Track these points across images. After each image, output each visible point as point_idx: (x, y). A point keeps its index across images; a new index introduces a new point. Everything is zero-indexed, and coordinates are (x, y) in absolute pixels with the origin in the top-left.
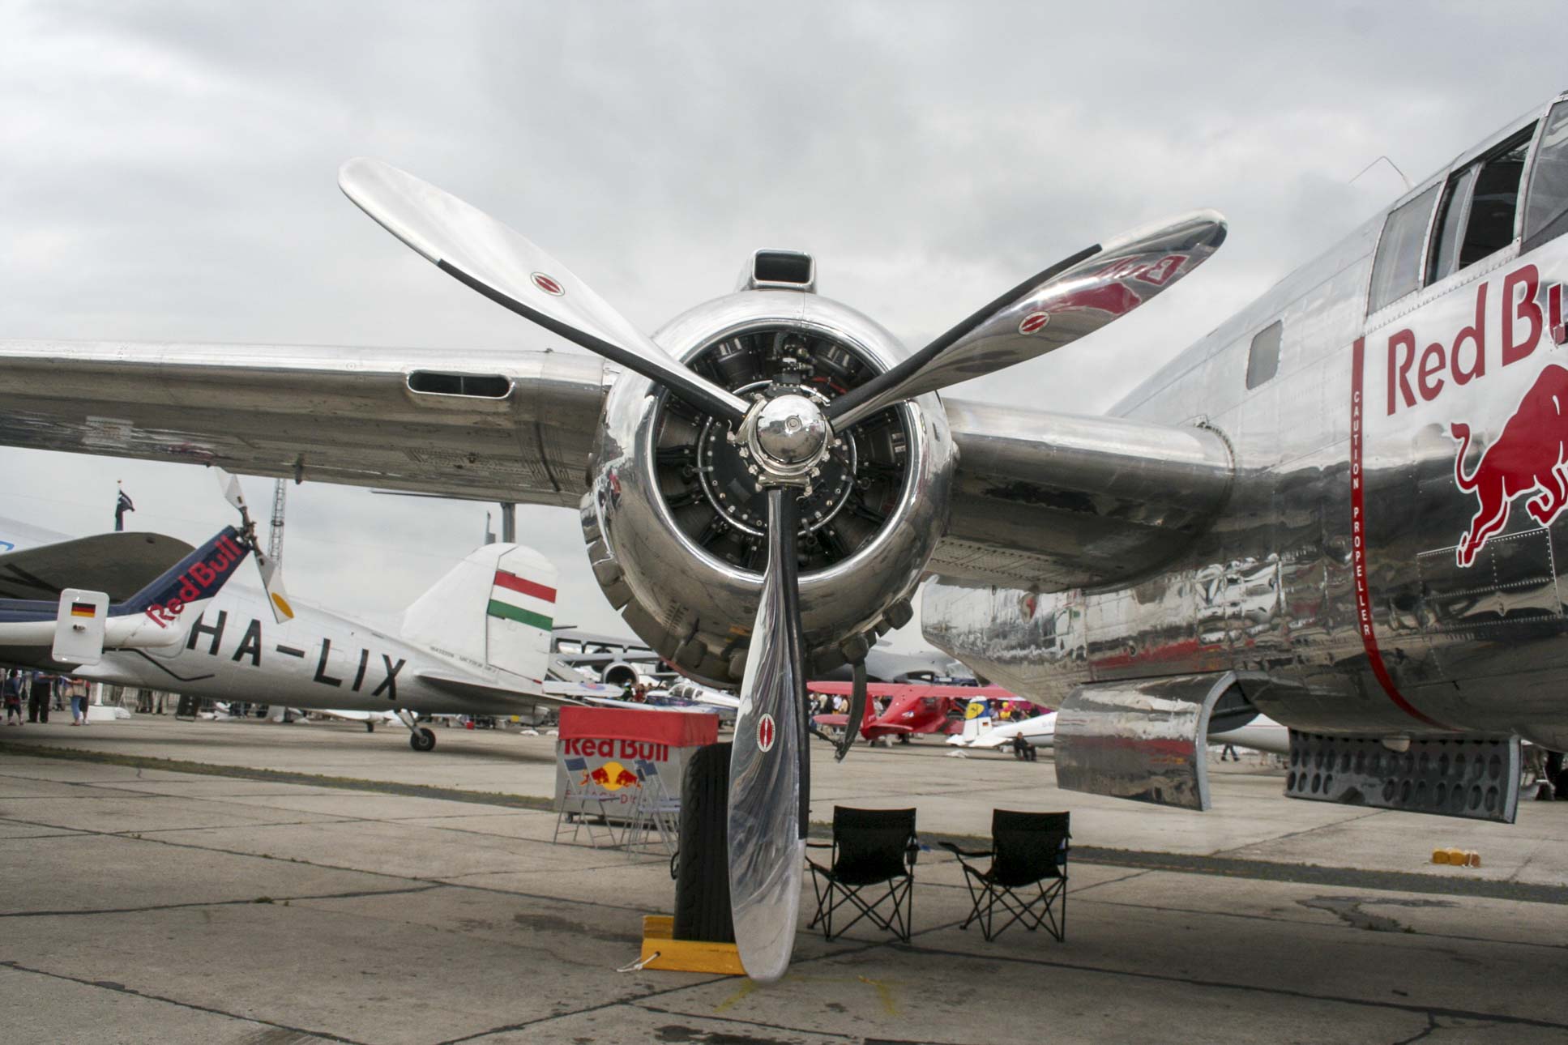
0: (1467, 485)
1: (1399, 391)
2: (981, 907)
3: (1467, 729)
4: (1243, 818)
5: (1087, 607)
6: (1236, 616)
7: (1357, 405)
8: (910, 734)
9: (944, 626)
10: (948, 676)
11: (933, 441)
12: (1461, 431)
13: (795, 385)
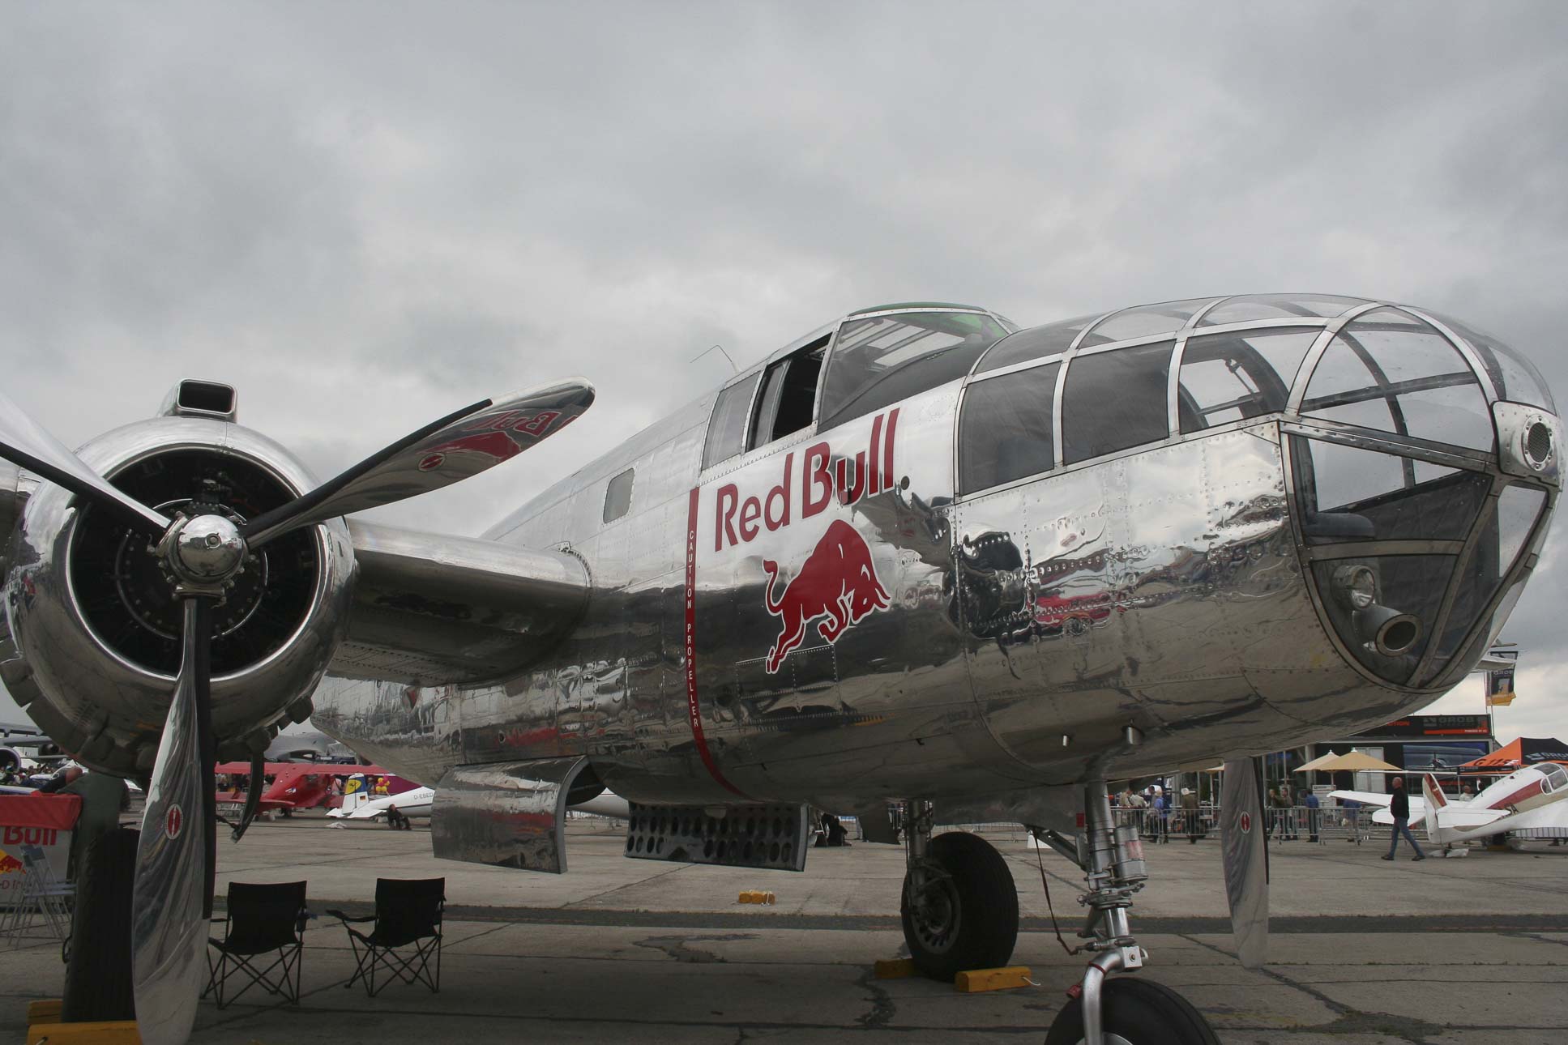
0: (775, 610)
1: (725, 532)
2: (364, 967)
3: (769, 800)
4: (587, 873)
5: (463, 700)
6: (591, 708)
7: (692, 541)
8: (293, 809)
9: (331, 713)
10: (328, 755)
11: (338, 558)
12: (771, 567)
13: (213, 504)
